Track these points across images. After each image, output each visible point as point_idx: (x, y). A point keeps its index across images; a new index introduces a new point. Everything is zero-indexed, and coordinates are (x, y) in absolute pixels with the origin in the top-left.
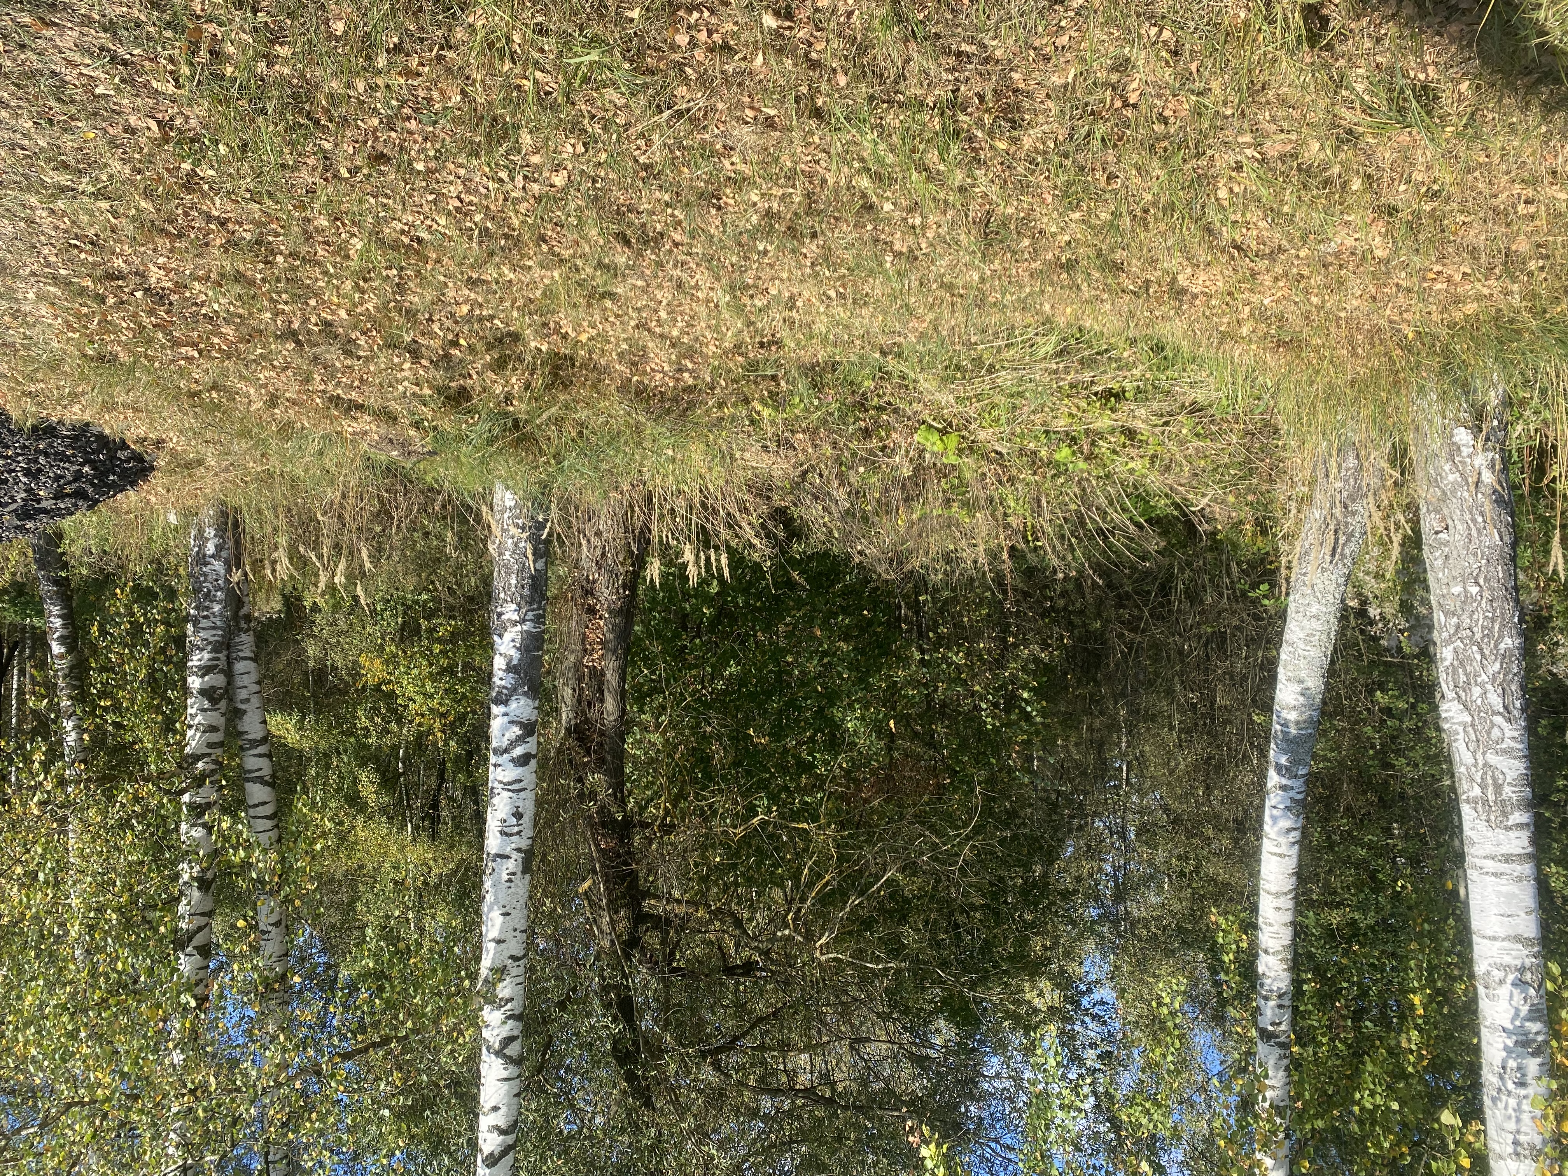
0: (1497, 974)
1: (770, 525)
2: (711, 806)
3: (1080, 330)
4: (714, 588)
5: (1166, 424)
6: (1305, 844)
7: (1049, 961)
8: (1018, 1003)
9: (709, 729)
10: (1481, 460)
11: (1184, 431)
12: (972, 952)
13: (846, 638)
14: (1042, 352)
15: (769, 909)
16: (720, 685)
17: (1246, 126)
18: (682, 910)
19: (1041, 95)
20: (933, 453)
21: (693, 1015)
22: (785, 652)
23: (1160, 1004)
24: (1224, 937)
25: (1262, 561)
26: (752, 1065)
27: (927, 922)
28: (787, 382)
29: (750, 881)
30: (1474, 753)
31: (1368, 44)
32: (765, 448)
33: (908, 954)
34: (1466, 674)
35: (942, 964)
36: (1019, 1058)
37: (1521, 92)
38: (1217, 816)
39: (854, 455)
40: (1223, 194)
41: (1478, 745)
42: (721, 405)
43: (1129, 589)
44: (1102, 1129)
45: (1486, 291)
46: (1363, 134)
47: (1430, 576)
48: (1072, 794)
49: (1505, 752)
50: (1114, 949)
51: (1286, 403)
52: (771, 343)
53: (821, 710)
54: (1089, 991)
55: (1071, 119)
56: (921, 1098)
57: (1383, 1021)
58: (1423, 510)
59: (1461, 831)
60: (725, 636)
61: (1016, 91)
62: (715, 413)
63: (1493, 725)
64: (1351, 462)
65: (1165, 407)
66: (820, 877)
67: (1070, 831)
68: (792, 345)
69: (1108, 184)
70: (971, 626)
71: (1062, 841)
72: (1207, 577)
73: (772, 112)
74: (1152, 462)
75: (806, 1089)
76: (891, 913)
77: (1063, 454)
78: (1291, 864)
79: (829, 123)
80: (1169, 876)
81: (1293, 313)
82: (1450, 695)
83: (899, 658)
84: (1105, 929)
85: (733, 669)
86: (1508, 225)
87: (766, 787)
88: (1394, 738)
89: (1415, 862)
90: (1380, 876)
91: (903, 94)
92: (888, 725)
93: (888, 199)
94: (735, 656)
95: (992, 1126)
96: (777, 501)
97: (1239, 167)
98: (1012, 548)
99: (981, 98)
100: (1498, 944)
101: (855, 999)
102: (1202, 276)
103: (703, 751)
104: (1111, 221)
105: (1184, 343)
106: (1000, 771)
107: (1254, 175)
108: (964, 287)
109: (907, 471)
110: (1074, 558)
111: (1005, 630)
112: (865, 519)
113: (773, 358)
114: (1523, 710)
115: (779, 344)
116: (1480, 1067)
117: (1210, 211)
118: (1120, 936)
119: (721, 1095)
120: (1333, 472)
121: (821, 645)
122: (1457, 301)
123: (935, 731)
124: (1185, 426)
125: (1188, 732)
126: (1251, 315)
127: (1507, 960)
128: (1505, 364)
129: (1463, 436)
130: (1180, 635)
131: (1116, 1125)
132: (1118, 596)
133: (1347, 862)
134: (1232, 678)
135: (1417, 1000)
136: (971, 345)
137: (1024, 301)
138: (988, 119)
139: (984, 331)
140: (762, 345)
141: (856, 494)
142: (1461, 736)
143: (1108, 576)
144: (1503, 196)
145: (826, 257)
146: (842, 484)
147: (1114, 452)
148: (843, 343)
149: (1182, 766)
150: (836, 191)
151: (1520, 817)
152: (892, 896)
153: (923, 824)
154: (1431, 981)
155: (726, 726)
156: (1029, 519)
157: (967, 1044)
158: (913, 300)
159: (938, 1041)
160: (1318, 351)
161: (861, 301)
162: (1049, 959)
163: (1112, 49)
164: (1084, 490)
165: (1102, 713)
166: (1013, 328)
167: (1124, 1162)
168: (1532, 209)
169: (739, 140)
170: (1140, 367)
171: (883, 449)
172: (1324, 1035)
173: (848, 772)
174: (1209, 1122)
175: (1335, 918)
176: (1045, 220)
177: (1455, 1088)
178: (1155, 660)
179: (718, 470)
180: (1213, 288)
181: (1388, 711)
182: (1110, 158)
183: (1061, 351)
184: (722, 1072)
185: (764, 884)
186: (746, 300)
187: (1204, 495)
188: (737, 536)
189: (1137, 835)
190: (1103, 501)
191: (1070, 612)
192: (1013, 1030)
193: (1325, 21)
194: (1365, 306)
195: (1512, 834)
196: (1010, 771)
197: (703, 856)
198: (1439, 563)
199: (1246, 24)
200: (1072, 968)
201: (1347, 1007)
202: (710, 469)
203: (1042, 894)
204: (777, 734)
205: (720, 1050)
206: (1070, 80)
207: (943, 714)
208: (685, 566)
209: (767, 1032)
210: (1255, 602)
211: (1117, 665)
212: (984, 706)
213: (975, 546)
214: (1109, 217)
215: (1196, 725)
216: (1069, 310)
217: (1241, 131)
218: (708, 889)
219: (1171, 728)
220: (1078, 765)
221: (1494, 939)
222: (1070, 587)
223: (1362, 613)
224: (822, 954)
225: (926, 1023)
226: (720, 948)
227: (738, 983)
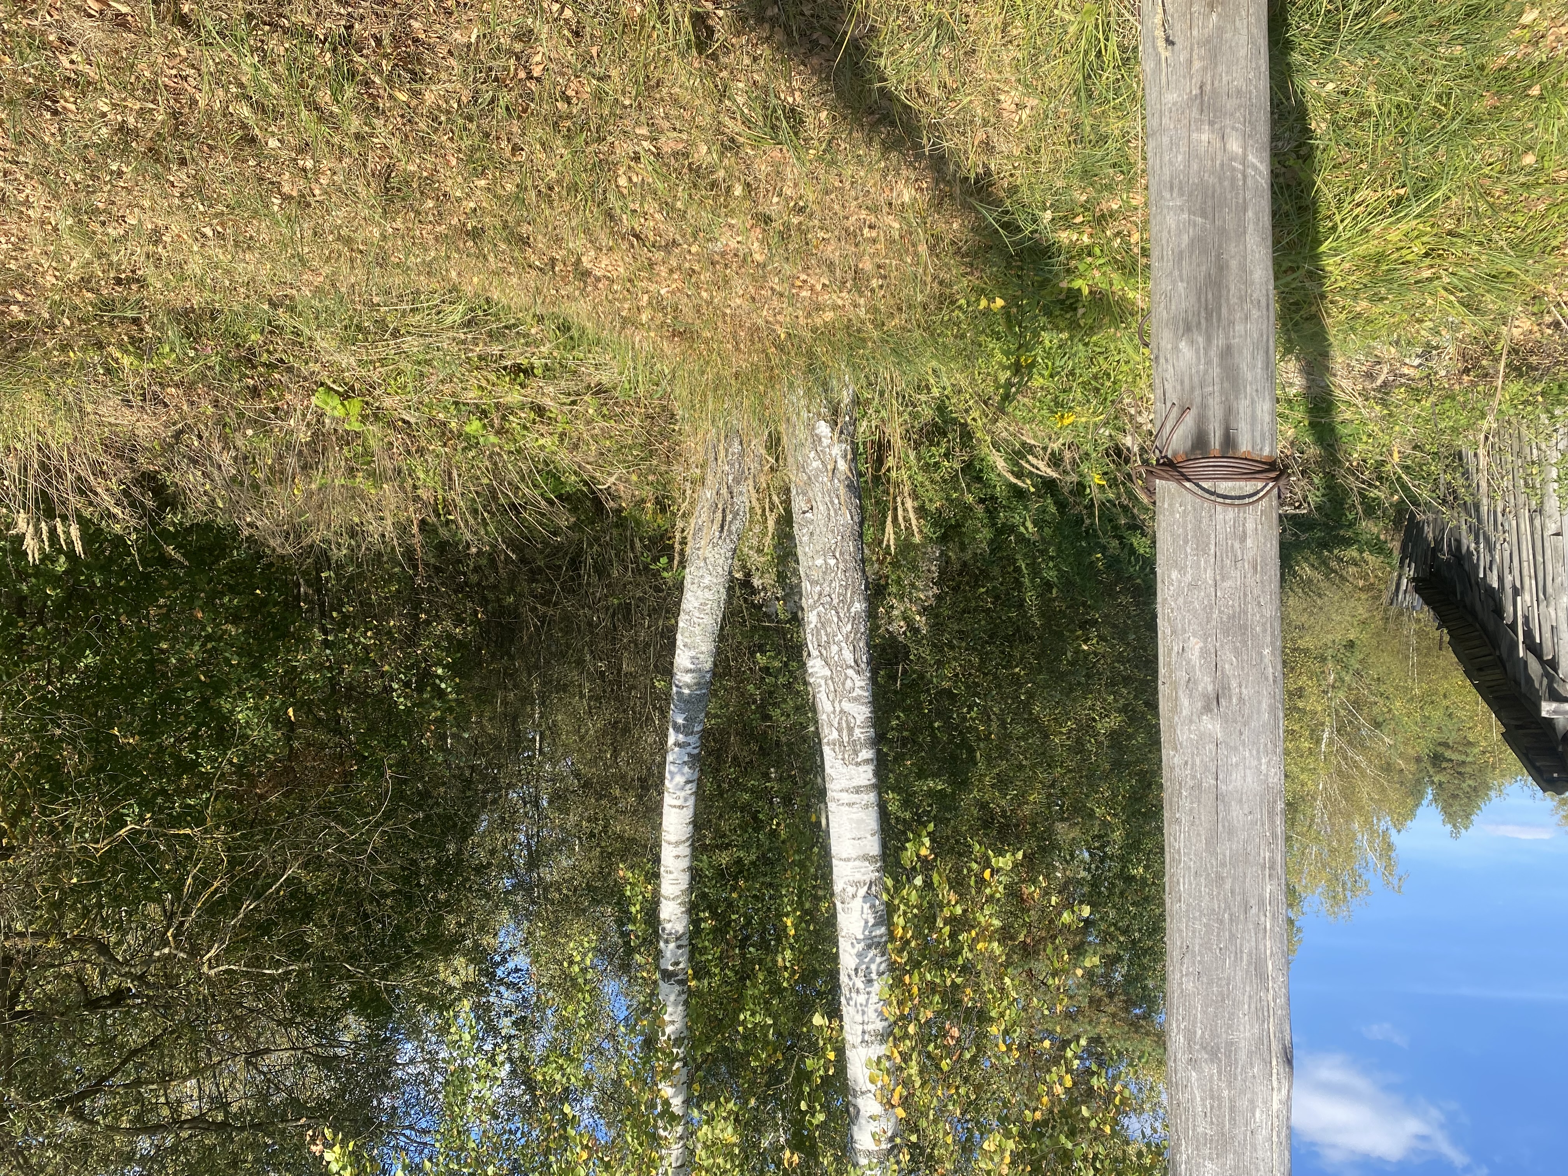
0: (851, 890)
1: (135, 491)
2: (63, 821)
3: (488, 302)
4: (61, 565)
5: (574, 403)
6: (700, 795)
7: (464, 937)
8: (432, 984)
9: (58, 732)
10: (837, 450)
11: (591, 411)
12: (383, 941)
13: (236, 619)
14: (449, 321)
15: (144, 928)
16: (72, 679)
17: (643, 118)
18: (28, 944)
19: (443, 50)
20: (333, 418)
21: (45, 1062)
22: (157, 637)
23: (571, 963)
24: (632, 889)
25: (662, 536)
26: (125, 1105)
27: (333, 917)
28: (154, 327)
29: (117, 900)
30: (833, 702)
31: (747, 61)
32: (127, 403)
33: (312, 953)
34: (827, 635)
35: (351, 958)
36: (434, 1039)
37: (867, 128)
38: (623, 777)
39: (240, 415)
40: (623, 181)
41: (837, 695)
42: (64, 348)
43: (541, 564)
44: (517, 1092)
45: (840, 302)
46: (743, 144)
47: (800, 551)
48: (486, 768)
49: (855, 699)
50: (528, 915)
51: (681, 391)
52: (129, 281)
53: (205, 701)
54: (504, 960)
55: (475, 81)
56: (328, 1101)
57: (764, 945)
58: (794, 492)
59: (823, 770)
60: (77, 622)
61: (416, 40)
62: (57, 357)
63: (846, 677)
64: (736, 448)
65: (573, 386)
66: (207, 884)
67: (484, 806)
68: (159, 285)
69: (514, 155)
70: (380, 604)
71: (477, 816)
72: (613, 552)
73: (124, 9)
74: (562, 440)
75: (194, 1119)
76: (292, 912)
77: (474, 426)
78: (688, 814)
79: (198, 35)
80: (580, 838)
81: (686, 305)
82: (815, 653)
83: (299, 640)
84: (519, 898)
85: (89, 659)
86: (856, 245)
87: (137, 793)
88: (771, 693)
89: (787, 801)
90: (760, 816)
91: (288, 19)
92: (286, 713)
93: (273, 134)
94: (92, 645)
95: (407, 1113)
96: (143, 462)
97: (637, 158)
98: (423, 522)
99: (379, 41)
100: (851, 864)
101: (251, 1011)
102: (605, 261)
103: (51, 757)
104: (517, 194)
105: (589, 325)
106: (412, 752)
107: (650, 168)
108: (364, 243)
109: (304, 436)
110: (487, 533)
111: (417, 606)
112: (255, 487)
113: (133, 298)
114: (868, 663)
115: (142, 283)
116: (838, 972)
117: (611, 196)
118: (534, 903)
119: (85, 1146)
120: (722, 454)
121: (203, 629)
122: (818, 309)
123: (340, 716)
124: (590, 405)
125: (598, 699)
126: (650, 303)
127: (858, 877)
128: (855, 367)
129: (823, 428)
130: (590, 608)
131: (530, 1085)
132: (531, 571)
133: (733, 807)
134: (636, 645)
135: (789, 922)
136: (374, 307)
137: (429, 265)
138: (386, 65)
139: (388, 293)
140: (118, 281)
141: (244, 459)
142: (822, 689)
143: (522, 551)
144: (853, 219)
145: (199, 189)
146: (226, 447)
147: (525, 428)
148: (224, 289)
149: (592, 732)
150: (209, 115)
151: (867, 754)
152: (293, 896)
153: (327, 815)
154: (800, 903)
155: (81, 727)
156: (440, 491)
157: (379, 1035)
158: (306, 250)
159: (347, 1038)
160: (708, 344)
161: (244, 244)
162: (463, 936)
163: (515, 17)
164: (495, 464)
165: (516, 686)
166: (418, 292)
167: (539, 1120)
168: (874, 234)
169: (81, 35)
170: (548, 345)
171: (275, 410)
172: (716, 966)
173: (240, 767)
174: (617, 1065)
175: (724, 858)
176: (450, 182)
177: (818, 993)
178: (567, 631)
179: (63, 425)
180: (615, 274)
181: (766, 670)
182: (515, 129)
183: (469, 321)
184: (86, 1121)
185: (137, 901)
186: (95, 226)
187: (610, 474)
188: (91, 503)
189: (550, 802)
190: (516, 478)
191: (484, 588)
192: (427, 1012)
193: (711, 31)
194: (746, 306)
195: (861, 769)
196: (423, 751)
197: (54, 879)
198: (805, 539)
199: (642, 17)
200: (486, 940)
201: (735, 937)
202: (51, 423)
203: (456, 871)
204: (150, 730)
205: (82, 1096)
206: (473, 40)
207: (349, 698)
208: (21, 538)
209: (144, 1064)
210: (656, 574)
211: (530, 638)
212: (396, 686)
213: (382, 518)
214: (514, 189)
215: (604, 691)
216: (475, 280)
217: (638, 124)
218: (62, 916)
219: (582, 696)
220: (492, 739)
221: (849, 860)
222: (484, 562)
223: (746, 584)
224: (210, 967)
225: (333, 1021)
226: (80, 981)
227: (105, 1017)
